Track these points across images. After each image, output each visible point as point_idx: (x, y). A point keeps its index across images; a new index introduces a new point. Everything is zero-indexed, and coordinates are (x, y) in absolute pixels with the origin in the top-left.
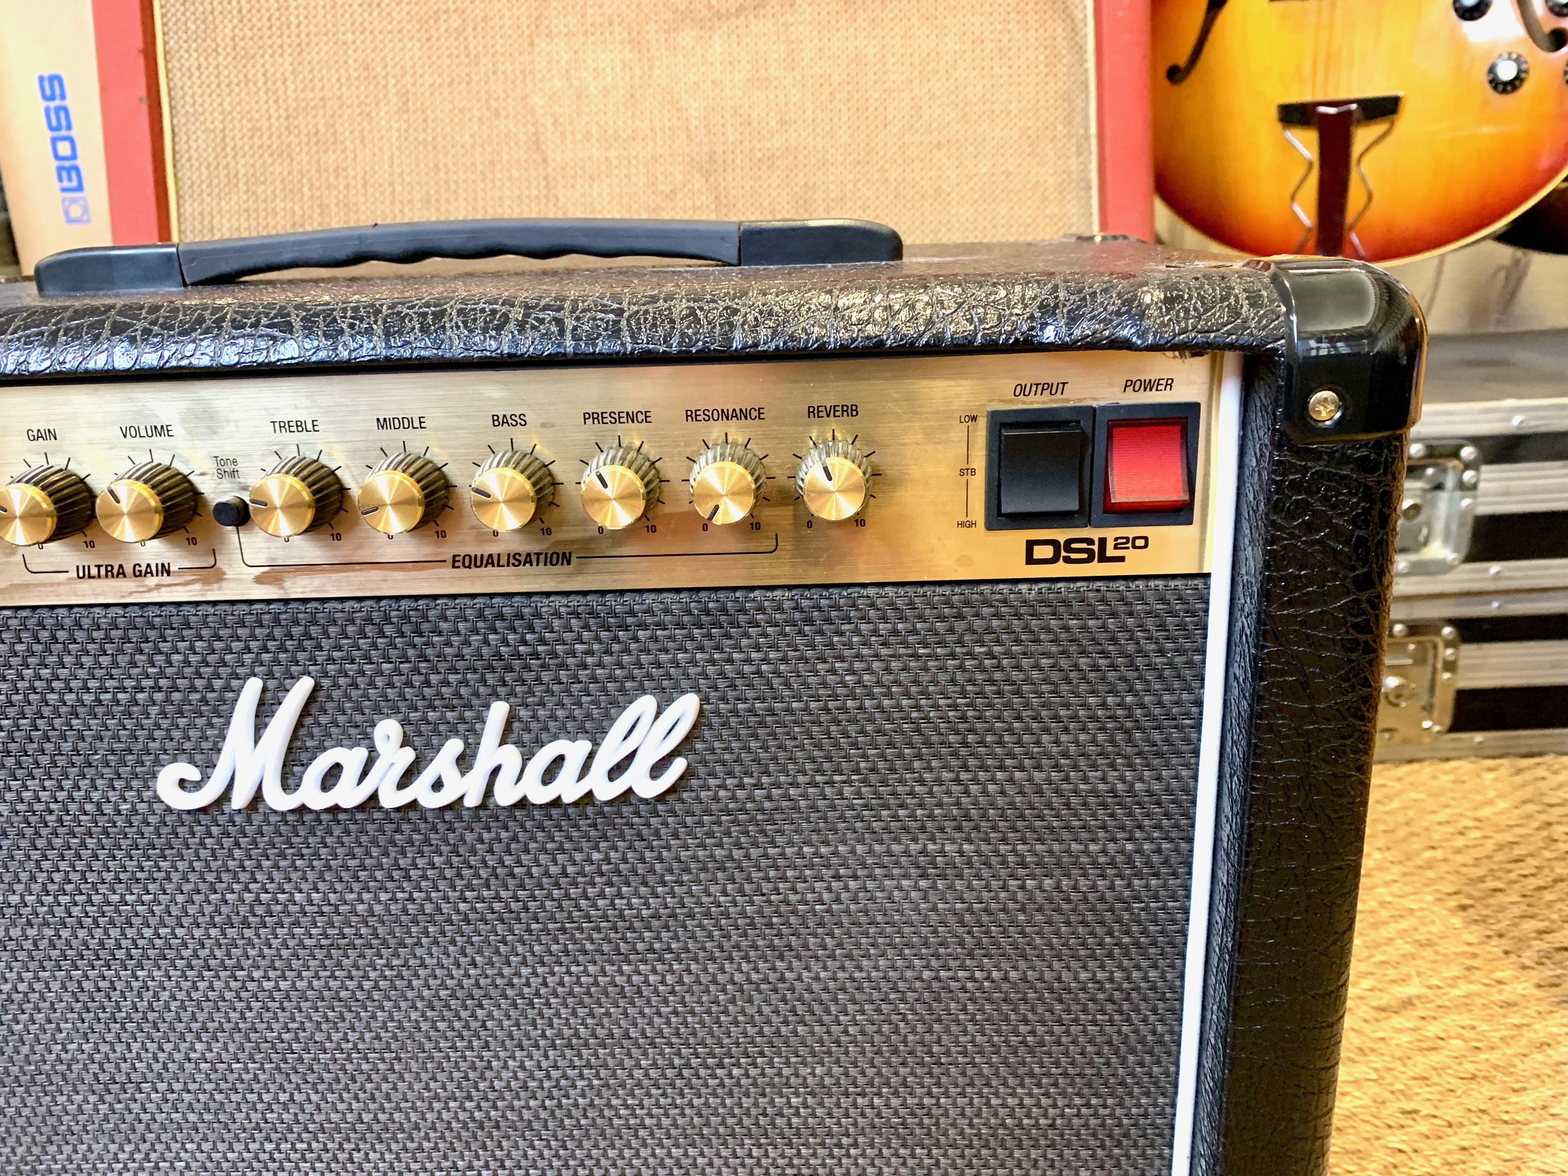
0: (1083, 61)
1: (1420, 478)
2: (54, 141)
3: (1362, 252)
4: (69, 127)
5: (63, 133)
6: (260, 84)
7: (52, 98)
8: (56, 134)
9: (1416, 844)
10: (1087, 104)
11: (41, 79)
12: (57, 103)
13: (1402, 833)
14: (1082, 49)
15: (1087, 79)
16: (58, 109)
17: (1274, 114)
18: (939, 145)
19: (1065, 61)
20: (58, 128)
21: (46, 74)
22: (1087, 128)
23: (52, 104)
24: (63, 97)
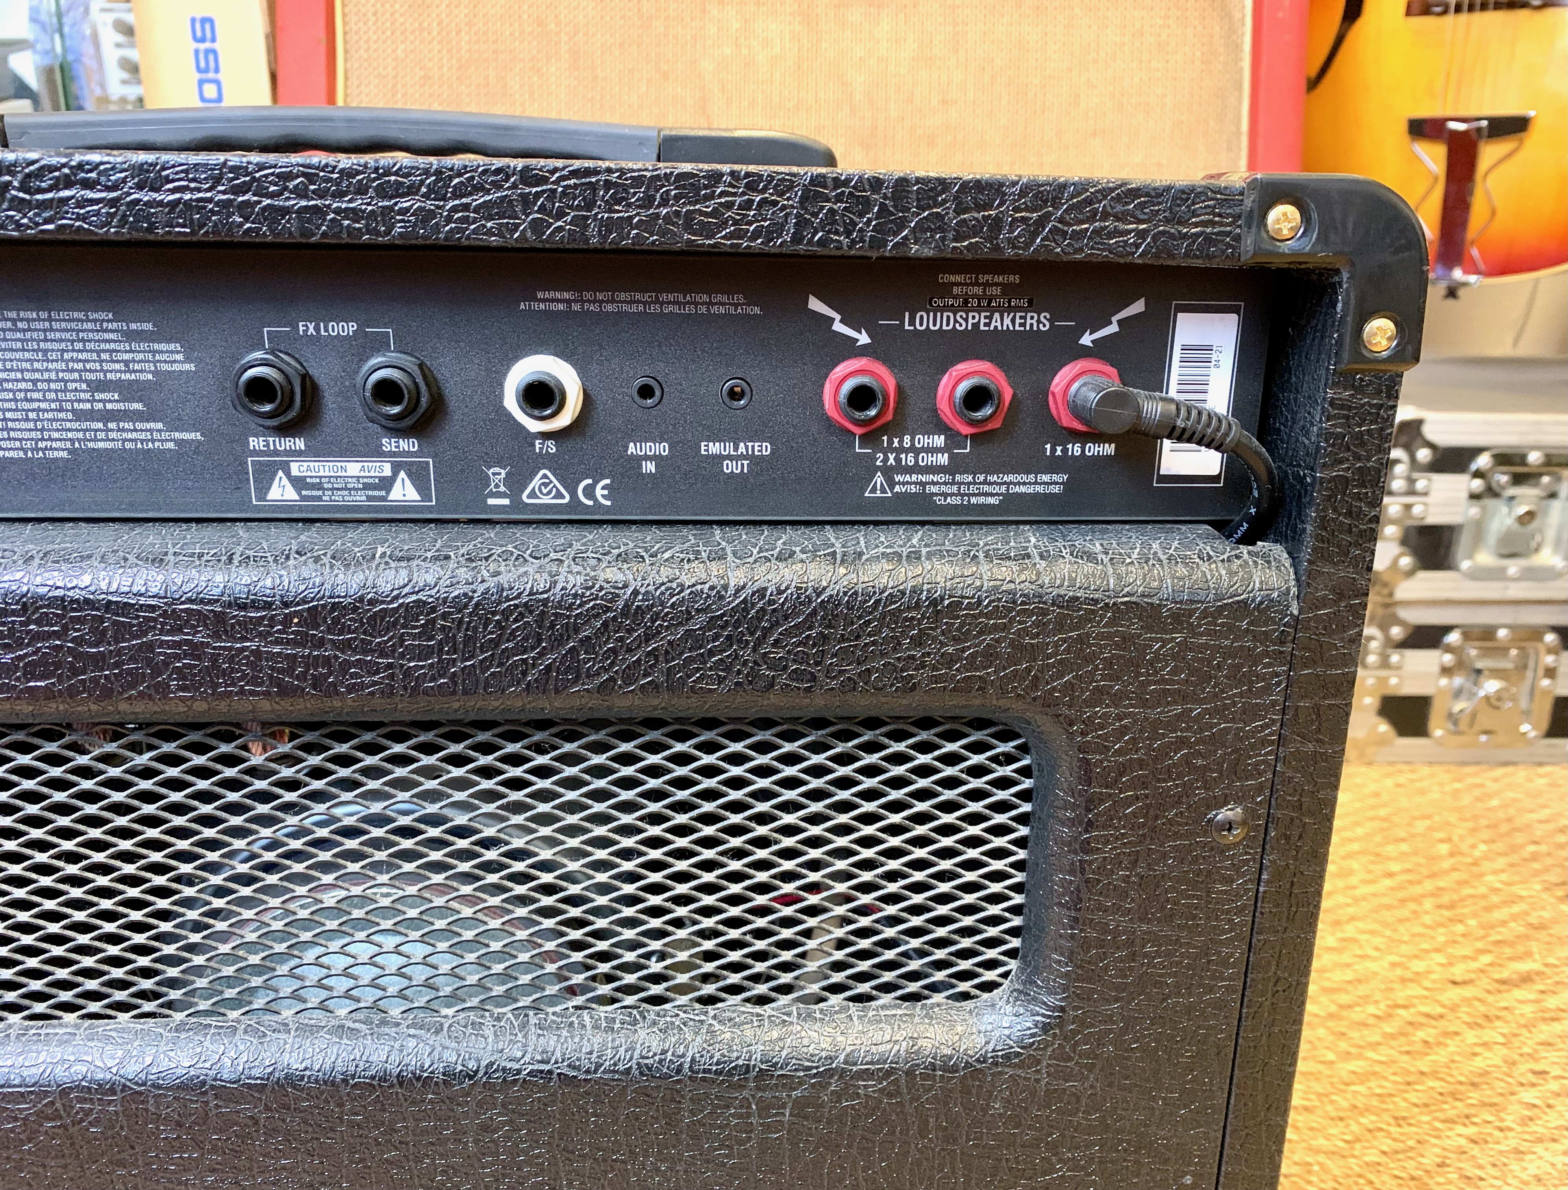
0: (1238, 60)
1: (1536, 485)
2: (201, 83)
3: (1482, 266)
4: (217, 70)
5: (211, 75)
6: (435, 33)
7: (203, 40)
8: (204, 76)
9: (1519, 839)
10: (1240, 103)
11: (193, 20)
12: (208, 45)
13: (1504, 828)
14: (1238, 47)
15: (1241, 77)
16: (207, 52)
17: (1404, 127)
18: (1094, 133)
19: (1221, 58)
20: (206, 70)
21: (198, 16)
22: (1238, 125)
23: (202, 46)
24: (213, 40)
